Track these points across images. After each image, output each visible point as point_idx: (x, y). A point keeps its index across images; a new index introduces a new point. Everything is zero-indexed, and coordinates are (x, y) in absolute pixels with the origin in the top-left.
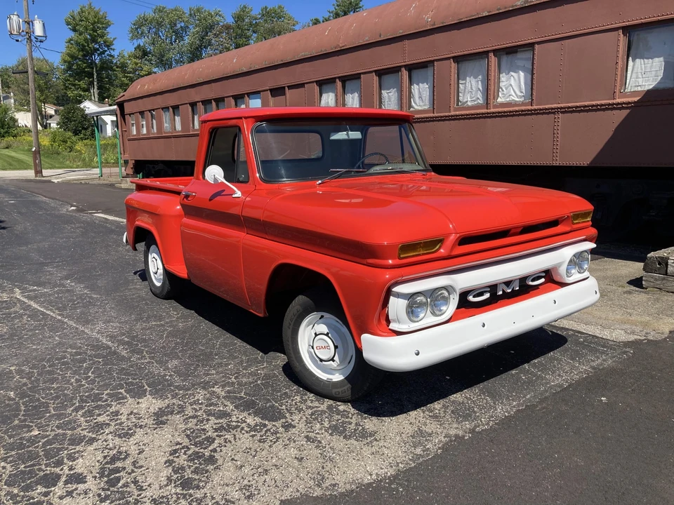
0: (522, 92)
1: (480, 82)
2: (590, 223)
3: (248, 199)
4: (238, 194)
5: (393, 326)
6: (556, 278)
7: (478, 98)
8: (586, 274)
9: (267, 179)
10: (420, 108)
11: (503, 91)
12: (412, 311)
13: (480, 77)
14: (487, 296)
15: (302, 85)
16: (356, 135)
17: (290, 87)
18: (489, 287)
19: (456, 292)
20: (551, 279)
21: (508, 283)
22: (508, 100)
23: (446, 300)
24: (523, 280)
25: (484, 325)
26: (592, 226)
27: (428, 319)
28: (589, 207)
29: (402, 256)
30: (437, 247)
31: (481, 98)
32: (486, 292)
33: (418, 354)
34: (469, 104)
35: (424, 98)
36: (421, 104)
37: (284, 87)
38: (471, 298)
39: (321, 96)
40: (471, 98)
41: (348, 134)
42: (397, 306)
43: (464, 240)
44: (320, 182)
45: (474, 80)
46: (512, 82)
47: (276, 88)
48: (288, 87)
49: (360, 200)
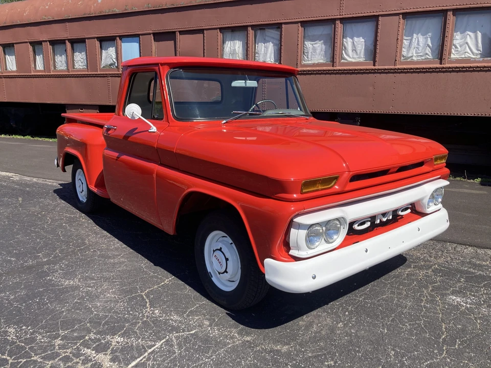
0: (478, 50)
1: (429, 39)
2: (445, 164)
3: (162, 134)
4: (154, 129)
5: (292, 252)
6: (419, 209)
7: (427, 54)
8: (440, 206)
9: (179, 117)
10: (353, 60)
11: (456, 47)
12: (310, 240)
13: (430, 34)
14: (368, 224)
15: (201, 31)
16: (252, 84)
17: (182, 33)
18: (370, 217)
19: (346, 223)
20: (416, 211)
21: (384, 215)
22: (463, 56)
23: (337, 231)
24: (395, 212)
25: (366, 251)
26: (446, 167)
27: (322, 246)
29: (304, 191)
30: (333, 184)
31: (430, 54)
32: (368, 221)
33: (314, 278)
34: (415, 59)
35: (358, 52)
36: (355, 56)
37: (175, 32)
38: (356, 227)
39: (224, 43)
40: (416, 53)
41: (245, 83)
42: (297, 236)
44: (225, 121)
45: (421, 37)
46: (469, 40)
47: (160, 33)
48: (180, 32)
49: (255, 138)
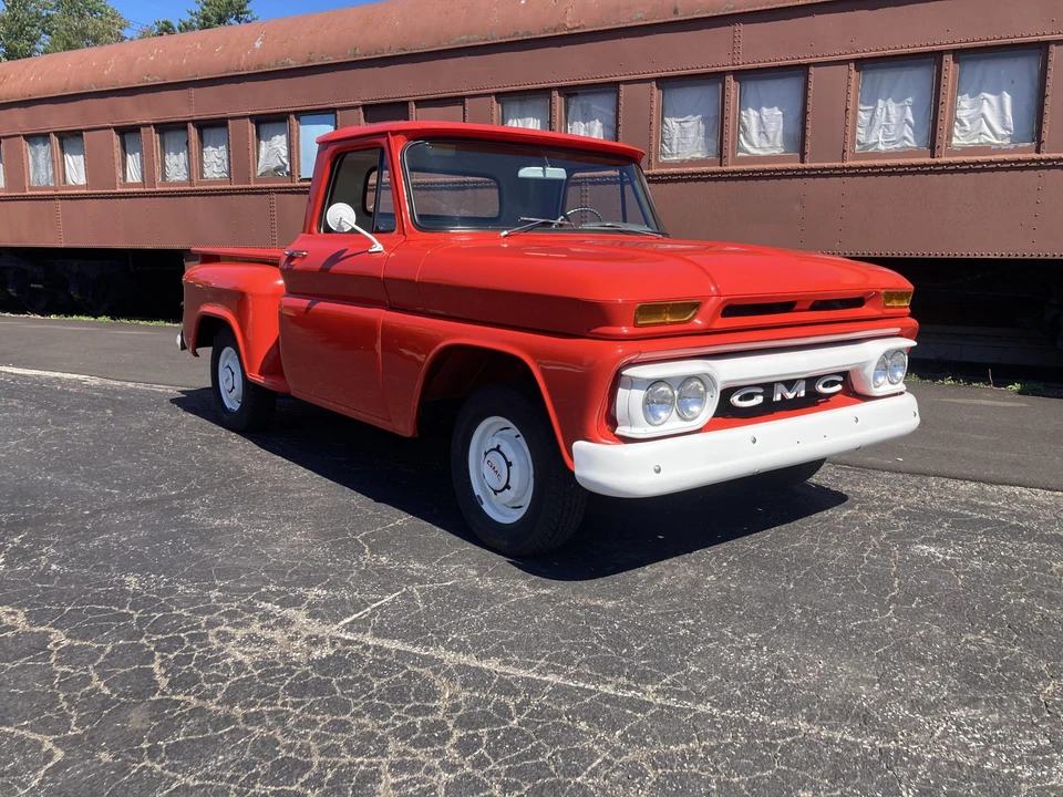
2: (908, 310)
3: (391, 254)
4: (379, 247)
5: (621, 430)
6: (858, 387)
8: (901, 387)
12: (650, 405)
14: (758, 400)
16: (557, 173)
18: (763, 386)
19: (715, 386)
20: (849, 388)
21: (790, 384)
23: (700, 399)
24: (811, 381)
25: (754, 441)
26: (911, 315)
27: (673, 423)
28: (909, 286)
29: (639, 322)
30: (691, 315)
32: (758, 394)
33: (658, 471)
38: (735, 400)
41: (544, 171)
42: (629, 400)
43: (731, 310)
44: (505, 233)
